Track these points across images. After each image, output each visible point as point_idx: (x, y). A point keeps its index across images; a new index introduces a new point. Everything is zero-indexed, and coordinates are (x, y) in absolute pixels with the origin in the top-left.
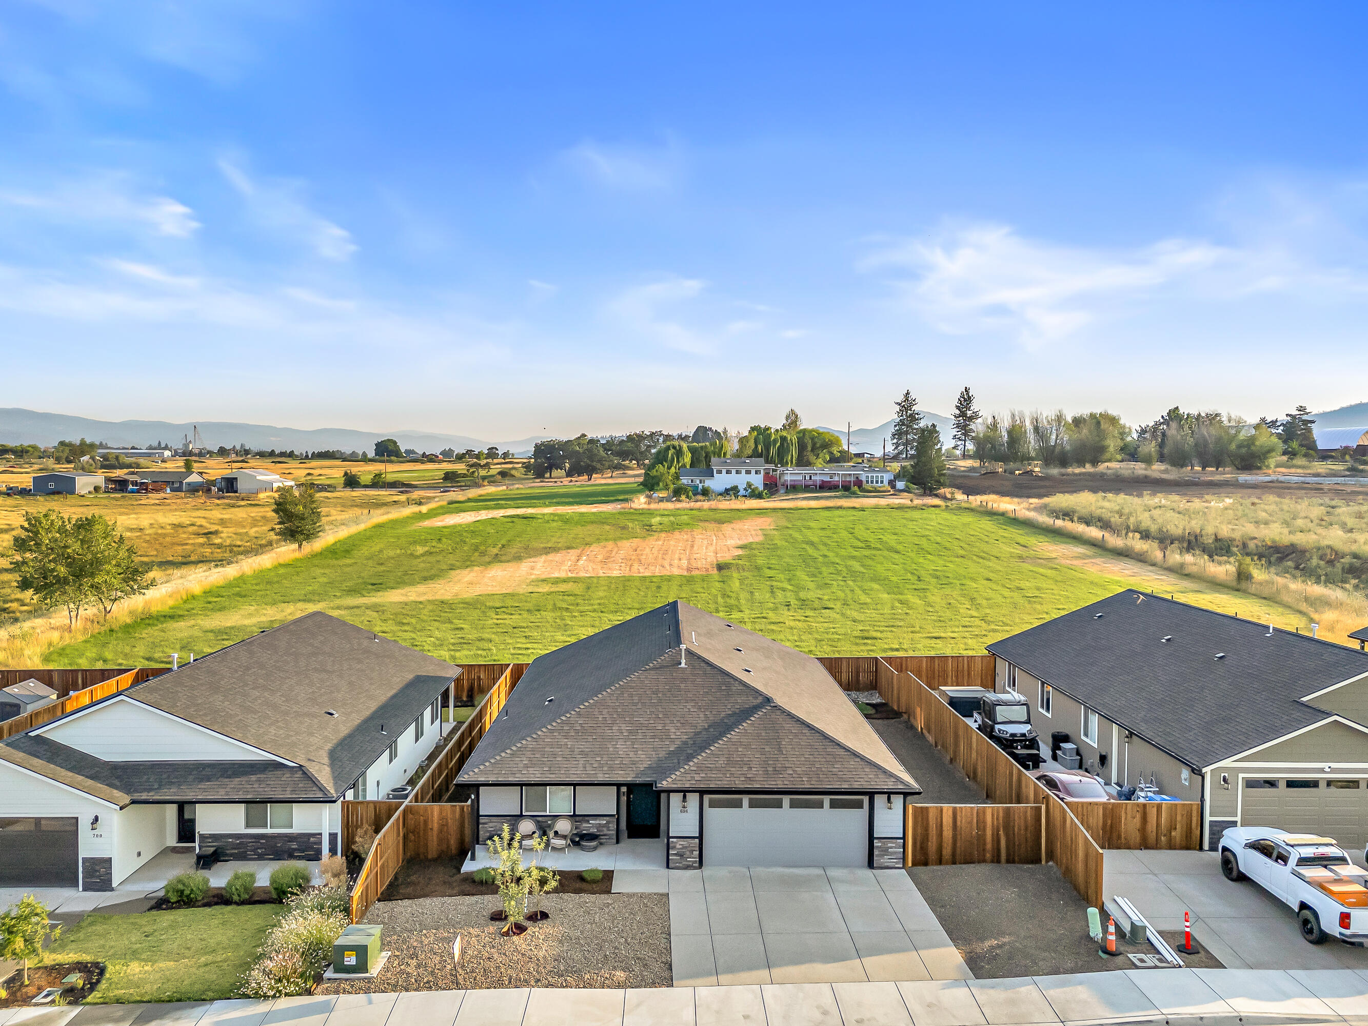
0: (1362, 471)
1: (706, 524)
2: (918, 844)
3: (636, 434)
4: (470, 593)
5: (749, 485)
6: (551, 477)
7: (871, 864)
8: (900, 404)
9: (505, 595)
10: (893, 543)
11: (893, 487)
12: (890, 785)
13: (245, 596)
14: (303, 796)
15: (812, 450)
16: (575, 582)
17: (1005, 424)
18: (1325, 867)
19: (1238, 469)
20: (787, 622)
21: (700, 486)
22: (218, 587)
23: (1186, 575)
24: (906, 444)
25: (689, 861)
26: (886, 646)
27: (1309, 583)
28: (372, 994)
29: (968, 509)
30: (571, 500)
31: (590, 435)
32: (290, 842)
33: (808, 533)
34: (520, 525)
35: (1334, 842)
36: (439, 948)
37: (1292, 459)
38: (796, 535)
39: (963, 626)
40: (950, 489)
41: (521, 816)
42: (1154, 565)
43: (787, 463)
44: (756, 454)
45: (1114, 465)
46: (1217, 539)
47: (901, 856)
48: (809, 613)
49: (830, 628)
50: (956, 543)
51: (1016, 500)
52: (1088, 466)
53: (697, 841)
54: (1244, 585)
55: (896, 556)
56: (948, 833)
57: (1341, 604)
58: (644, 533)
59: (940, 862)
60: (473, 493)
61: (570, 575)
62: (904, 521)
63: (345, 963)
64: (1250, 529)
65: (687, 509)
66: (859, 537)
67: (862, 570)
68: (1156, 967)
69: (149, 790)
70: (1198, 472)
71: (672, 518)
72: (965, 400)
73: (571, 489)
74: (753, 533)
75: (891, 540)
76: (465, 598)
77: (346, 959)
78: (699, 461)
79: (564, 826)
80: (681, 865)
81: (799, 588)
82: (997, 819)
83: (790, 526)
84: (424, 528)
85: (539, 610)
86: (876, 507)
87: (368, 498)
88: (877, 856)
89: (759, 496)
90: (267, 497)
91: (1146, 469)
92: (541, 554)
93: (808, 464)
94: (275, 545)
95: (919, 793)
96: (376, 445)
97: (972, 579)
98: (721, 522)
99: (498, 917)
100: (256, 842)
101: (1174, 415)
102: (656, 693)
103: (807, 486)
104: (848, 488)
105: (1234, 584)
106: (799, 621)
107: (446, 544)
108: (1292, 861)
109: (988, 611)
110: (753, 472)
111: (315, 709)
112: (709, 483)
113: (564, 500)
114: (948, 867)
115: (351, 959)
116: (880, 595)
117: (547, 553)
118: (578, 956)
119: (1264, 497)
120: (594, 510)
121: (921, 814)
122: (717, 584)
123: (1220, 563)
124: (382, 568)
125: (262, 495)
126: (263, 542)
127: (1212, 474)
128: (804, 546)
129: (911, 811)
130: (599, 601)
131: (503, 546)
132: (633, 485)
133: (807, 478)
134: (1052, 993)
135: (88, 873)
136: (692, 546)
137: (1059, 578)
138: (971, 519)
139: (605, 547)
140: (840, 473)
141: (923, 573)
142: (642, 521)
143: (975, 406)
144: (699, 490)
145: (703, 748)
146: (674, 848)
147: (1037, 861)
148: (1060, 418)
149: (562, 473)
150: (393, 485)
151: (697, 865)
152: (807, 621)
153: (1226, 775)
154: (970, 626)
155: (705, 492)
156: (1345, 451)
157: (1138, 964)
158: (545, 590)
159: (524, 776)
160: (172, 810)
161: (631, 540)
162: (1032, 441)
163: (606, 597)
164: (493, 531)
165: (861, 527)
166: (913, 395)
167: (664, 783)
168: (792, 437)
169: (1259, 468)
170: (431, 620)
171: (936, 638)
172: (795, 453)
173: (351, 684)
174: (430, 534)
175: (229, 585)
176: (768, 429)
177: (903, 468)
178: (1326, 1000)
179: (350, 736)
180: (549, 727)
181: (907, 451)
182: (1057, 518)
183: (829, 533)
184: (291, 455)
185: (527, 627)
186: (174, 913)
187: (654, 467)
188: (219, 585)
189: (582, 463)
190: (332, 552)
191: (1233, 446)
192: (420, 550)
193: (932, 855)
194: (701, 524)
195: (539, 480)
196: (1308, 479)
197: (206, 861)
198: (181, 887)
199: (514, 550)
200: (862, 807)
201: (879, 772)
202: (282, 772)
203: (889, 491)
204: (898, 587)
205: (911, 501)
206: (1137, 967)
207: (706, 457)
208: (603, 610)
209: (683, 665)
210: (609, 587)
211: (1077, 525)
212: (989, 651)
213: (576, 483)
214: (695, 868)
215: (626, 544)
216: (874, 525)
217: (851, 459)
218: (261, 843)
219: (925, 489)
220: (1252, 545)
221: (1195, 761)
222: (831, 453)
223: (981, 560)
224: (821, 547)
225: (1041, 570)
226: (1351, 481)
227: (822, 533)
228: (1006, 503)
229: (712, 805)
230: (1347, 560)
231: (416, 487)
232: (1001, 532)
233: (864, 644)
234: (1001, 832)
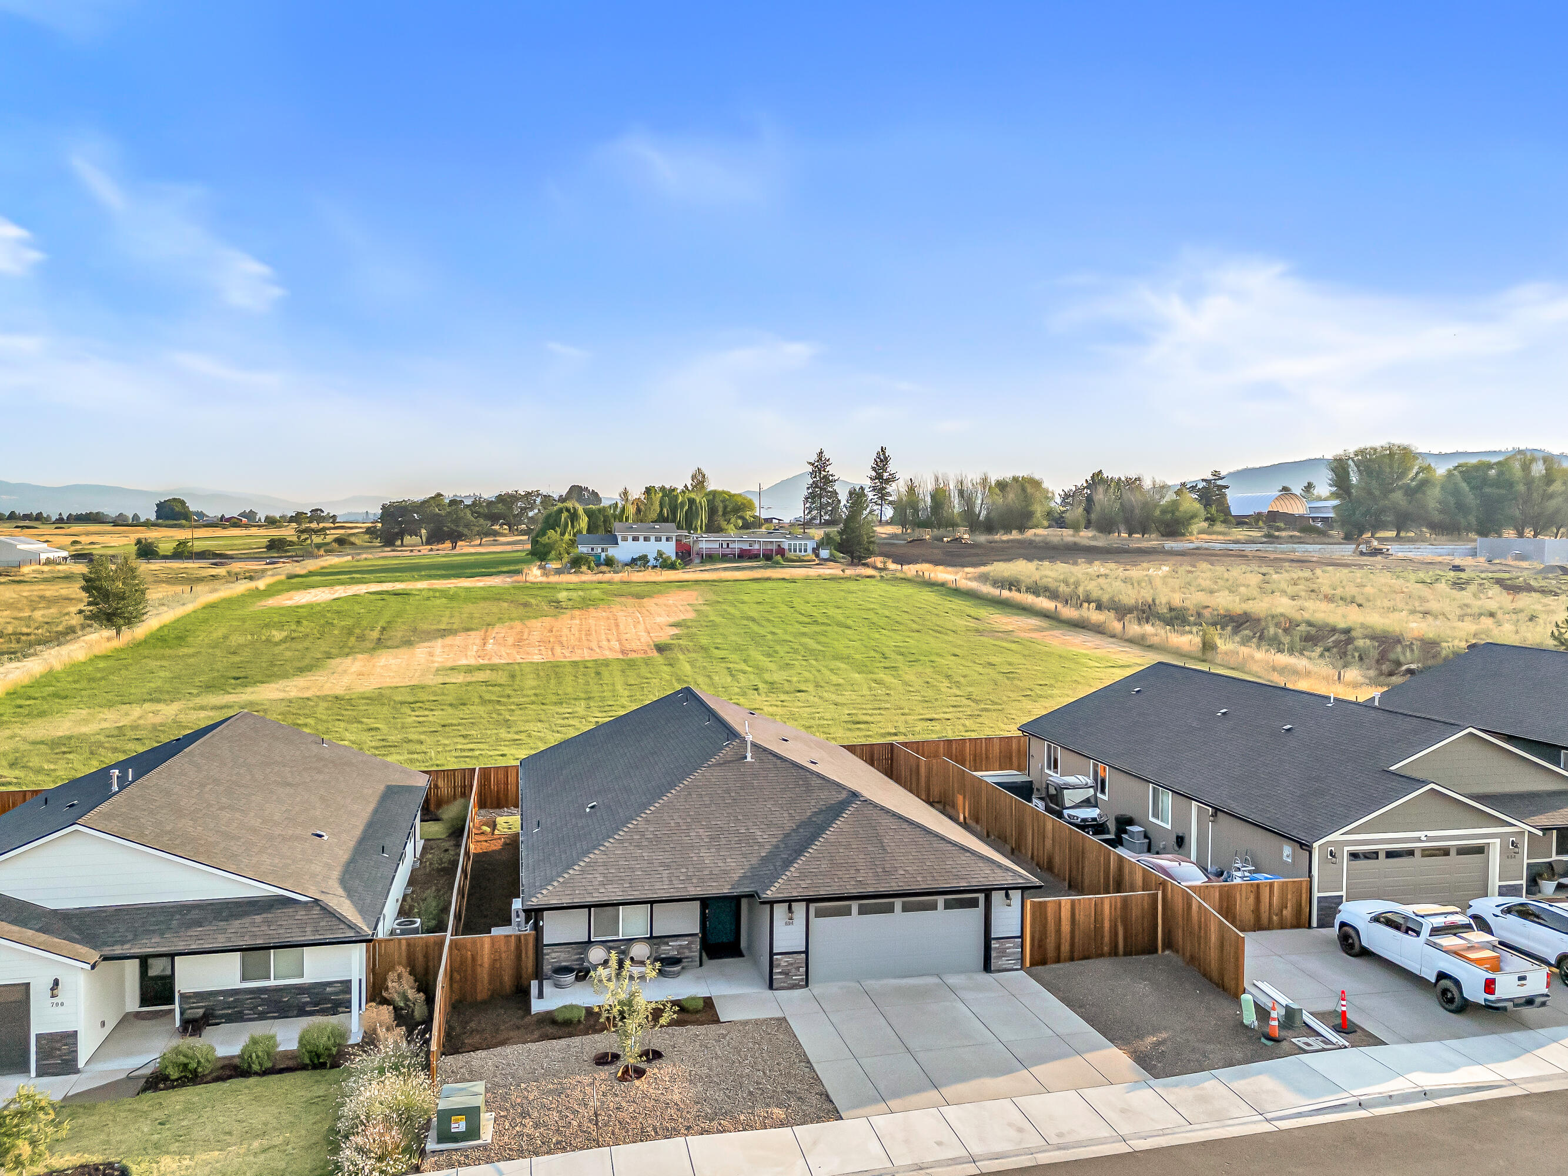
0: (1277, 537)
1: (623, 599)
2: (1036, 942)
3: (507, 494)
4: (368, 686)
5: (660, 554)
6: (402, 545)
7: (987, 967)
8: (813, 465)
9: (413, 687)
10: (841, 618)
11: (817, 556)
12: (1009, 880)
13: (66, 697)
14: (329, 936)
15: (725, 513)
16: (492, 670)
17: (926, 488)
18: (1455, 935)
19: (1163, 535)
20: (765, 708)
21: (603, 555)
22: (23, 687)
23: (1149, 646)
24: (821, 507)
25: (795, 980)
26: (883, 731)
27: (1273, 652)
28: (497, 1163)
29: (905, 579)
30: (444, 572)
31: (448, 494)
32: (299, 994)
33: (745, 608)
34: (394, 603)
35: (1458, 910)
36: (551, 1103)
37: (1213, 525)
38: (732, 610)
39: (953, 706)
40: (882, 558)
41: (589, 942)
42: (1113, 636)
43: (696, 529)
44: (661, 519)
45: (1040, 531)
46: (1171, 609)
47: (1019, 956)
48: (783, 697)
49: (814, 713)
50: (906, 616)
51: (950, 569)
52: (1014, 532)
53: (804, 955)
54: (1209, 655)
55: (849, 632)
56: (1066, 927)
57: (1309, 673)
58: (552, 611)
59: (1058, 960)
60: (312, 565)
61: (481, 662)
62: (843, 594)
63: (453, 1130)
64: (1201, 598)
65: (595, 582)
66: (803, 612)
67: (820, 647)
68: (1324, 1050)
69: (123, 943)
70: (1124, 539)
71: (581, 593)
72: (881, 461)
73: (435, 560)
74: (681, 608)
75: (837, 614)
76: (364, 693)
77: (453, 1126)
78: (597, 527)
79: (640, 950)
80: (785, 985)
81: (760, 670)
82: (1115, 909)
83: (720, 600)
84: (271, 608)
85: (464, 704)
86: (807, 578)
87: (173, 572)
88: (996, 957)
89: (672, 567)
90: (33, 571)
91: (1074, 536)
92: (436, 638)
93: (719, 530)
94: (80, 633)
95: (1040, 887)
96: (157, 505)
97: (938, 655)
98: (639, 596)
99: (604, 1060)
100: (254, 998)
101: (1097, 480)
102: (728, 791)
103: (724, 555)
104: (772, 557)
105: (1200, 654)
106: (777, 706)
107: (307, 626)
108: (1425, 932)
109: (970, 689)
110: (664, 539)
111: (299, 831)
112: (612, 552)
113: (433, 572)
114: (1067, 964)
115: (459, 1125)
116: (852, 675)
117: (443, 636)
118: (719, 1096)
119: (1197, 564)
120: (481, 584)
121: (1040, 910)
122: (665, 668)
123: (1183, 633)
124: (236, 659)
125: (25, 570)
126: (60, 628)
127: (1138, 541)
128: (745, 622)
129: (1029, 907)
130: (534, 691)
131: (384, 629)
132: (519, 554)
133: (725, 546)
134: (1236, 1085)
135: (44, 1053)
136: (617, 625)
137: (1026, 652)
138: (911, 591)
139: (512, 628)
140: (759, 540)
141: (885, 650)
142: (546, 597)
143: (892, 468)
144: (602, 559)
145: (799, 852)
146: (779, 966)
147: (1155, 951)
148: (985, 481)
149: (416, 539)
150: (202, 555)
151: (804, 983)
152: (785, 706)
153: (1333, 849)
154: (959, 706)
155: (609, 562)
156: (1258, 516)
157: (1307, 1048)
158: (459, 681)
159: (602, 895)
160: (132, 968)
161: (540, 619)
162: (957, 506)
163: (539, 686)
164: (363, 611)
165: (799, 600)
166: (826, 455)
167: (768, 892)
168: (700, 499)
169: (1183, 535)
170: (333, 720)
171: (930, 720)
172: (704, 515)
173: (323, 799)
174: (284, 615)
175: (39, 683)
176: (674, 490)
177: (827, 535)
178: (1489, 1066)
179: (352, 861)
180: (616, 837)
181: (821, 516)
182: (1002, 587)
183: (767, 608)
184: (39, 517)
185: (459, 725)
186: (180, 1093)
187: (544, 534)
188: (24, 684)
189: (445, 528)
190: (160, 639)
191: (1157, 513)
192: (278, 635)
193: (1051, 953)
194: (617, 599)
195: (389, 549)
196: (1231, 546)
197: (193, 1026)
198: (182, 1059)
199: (400, 634)
200: (977, 906)
201: (994, 867)
202: (293, 910)
203: (814, 561)
204: (866, 666)
205: (843, 571)
206: (1306, 1052)
207: (605, 521)
208: (544, 701)
209: (749, 759)
210: (538, 675)
211: (1026, 595)
212: (1023, 731)
213: (438, 552)
214: (802, 987)
215: (536, 624)
216: (812, 598)
217: (762, 524)
218: (262, 999)
219: (852, 558)
220: (1206, 613)
221: (1303, 836)
222: (742, 518)
223: (938, 635)
224: (764, 623)
225: (1005, 644)
226: (1270, 547)
227: (760, 608)
228: (941, 572)
229: (818, 915)
230: (1303, 628)
231: (233, 558)
232: (948, 605)
233: (858, 729)
234: (1119, 924)
